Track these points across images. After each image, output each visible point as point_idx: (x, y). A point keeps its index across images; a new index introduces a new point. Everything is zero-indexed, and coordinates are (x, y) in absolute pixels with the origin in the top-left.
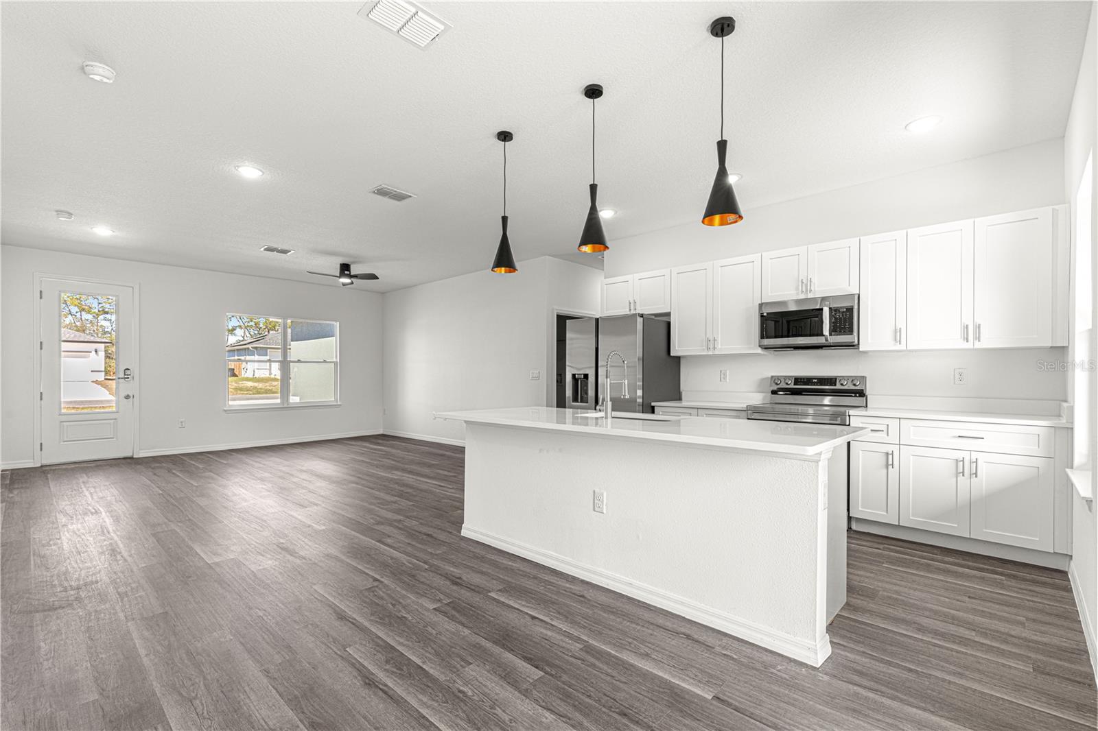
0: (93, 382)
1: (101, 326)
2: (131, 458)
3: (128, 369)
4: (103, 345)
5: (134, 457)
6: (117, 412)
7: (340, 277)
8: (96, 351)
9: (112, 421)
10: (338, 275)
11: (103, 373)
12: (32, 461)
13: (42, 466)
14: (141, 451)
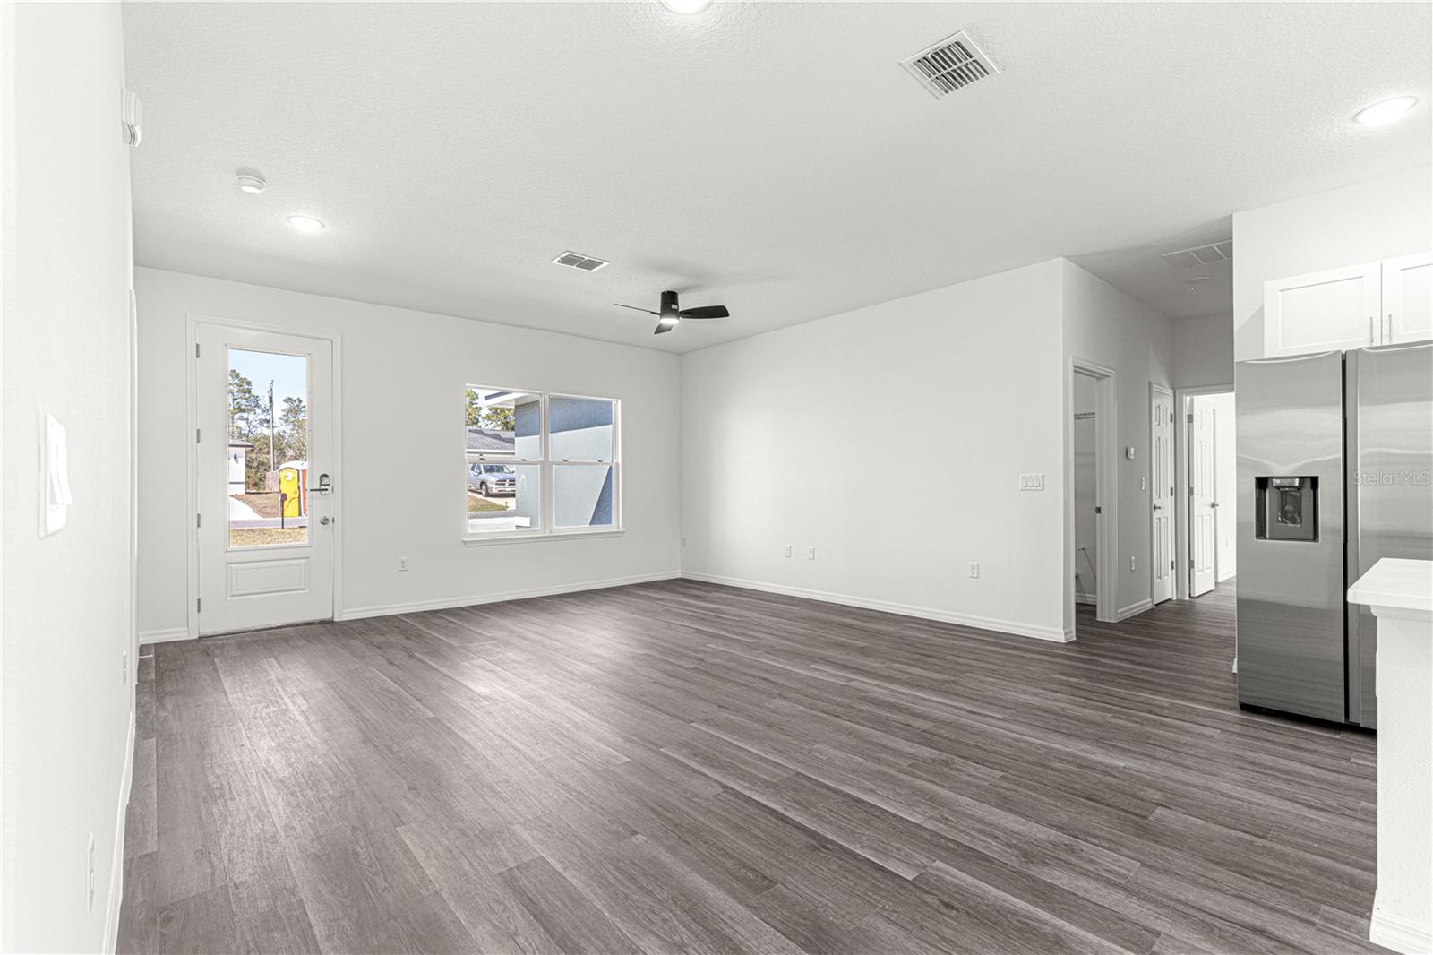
0: (232, 496)
1: (237, 427)
2: (331, 622)
3: (326, 475)
4: (243, 449)
5: (336, 619)
6: (311, 546)
7: (661, 315)
8: (235, 458)
9: (303, 561)
10: (659, 312)
11: (243, 486)
12: (186, 629)
13: (200, 638)
14: (345, 611)
